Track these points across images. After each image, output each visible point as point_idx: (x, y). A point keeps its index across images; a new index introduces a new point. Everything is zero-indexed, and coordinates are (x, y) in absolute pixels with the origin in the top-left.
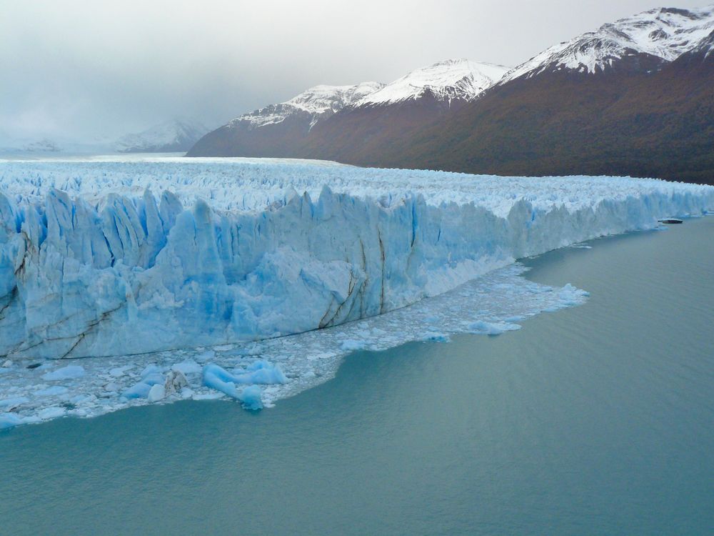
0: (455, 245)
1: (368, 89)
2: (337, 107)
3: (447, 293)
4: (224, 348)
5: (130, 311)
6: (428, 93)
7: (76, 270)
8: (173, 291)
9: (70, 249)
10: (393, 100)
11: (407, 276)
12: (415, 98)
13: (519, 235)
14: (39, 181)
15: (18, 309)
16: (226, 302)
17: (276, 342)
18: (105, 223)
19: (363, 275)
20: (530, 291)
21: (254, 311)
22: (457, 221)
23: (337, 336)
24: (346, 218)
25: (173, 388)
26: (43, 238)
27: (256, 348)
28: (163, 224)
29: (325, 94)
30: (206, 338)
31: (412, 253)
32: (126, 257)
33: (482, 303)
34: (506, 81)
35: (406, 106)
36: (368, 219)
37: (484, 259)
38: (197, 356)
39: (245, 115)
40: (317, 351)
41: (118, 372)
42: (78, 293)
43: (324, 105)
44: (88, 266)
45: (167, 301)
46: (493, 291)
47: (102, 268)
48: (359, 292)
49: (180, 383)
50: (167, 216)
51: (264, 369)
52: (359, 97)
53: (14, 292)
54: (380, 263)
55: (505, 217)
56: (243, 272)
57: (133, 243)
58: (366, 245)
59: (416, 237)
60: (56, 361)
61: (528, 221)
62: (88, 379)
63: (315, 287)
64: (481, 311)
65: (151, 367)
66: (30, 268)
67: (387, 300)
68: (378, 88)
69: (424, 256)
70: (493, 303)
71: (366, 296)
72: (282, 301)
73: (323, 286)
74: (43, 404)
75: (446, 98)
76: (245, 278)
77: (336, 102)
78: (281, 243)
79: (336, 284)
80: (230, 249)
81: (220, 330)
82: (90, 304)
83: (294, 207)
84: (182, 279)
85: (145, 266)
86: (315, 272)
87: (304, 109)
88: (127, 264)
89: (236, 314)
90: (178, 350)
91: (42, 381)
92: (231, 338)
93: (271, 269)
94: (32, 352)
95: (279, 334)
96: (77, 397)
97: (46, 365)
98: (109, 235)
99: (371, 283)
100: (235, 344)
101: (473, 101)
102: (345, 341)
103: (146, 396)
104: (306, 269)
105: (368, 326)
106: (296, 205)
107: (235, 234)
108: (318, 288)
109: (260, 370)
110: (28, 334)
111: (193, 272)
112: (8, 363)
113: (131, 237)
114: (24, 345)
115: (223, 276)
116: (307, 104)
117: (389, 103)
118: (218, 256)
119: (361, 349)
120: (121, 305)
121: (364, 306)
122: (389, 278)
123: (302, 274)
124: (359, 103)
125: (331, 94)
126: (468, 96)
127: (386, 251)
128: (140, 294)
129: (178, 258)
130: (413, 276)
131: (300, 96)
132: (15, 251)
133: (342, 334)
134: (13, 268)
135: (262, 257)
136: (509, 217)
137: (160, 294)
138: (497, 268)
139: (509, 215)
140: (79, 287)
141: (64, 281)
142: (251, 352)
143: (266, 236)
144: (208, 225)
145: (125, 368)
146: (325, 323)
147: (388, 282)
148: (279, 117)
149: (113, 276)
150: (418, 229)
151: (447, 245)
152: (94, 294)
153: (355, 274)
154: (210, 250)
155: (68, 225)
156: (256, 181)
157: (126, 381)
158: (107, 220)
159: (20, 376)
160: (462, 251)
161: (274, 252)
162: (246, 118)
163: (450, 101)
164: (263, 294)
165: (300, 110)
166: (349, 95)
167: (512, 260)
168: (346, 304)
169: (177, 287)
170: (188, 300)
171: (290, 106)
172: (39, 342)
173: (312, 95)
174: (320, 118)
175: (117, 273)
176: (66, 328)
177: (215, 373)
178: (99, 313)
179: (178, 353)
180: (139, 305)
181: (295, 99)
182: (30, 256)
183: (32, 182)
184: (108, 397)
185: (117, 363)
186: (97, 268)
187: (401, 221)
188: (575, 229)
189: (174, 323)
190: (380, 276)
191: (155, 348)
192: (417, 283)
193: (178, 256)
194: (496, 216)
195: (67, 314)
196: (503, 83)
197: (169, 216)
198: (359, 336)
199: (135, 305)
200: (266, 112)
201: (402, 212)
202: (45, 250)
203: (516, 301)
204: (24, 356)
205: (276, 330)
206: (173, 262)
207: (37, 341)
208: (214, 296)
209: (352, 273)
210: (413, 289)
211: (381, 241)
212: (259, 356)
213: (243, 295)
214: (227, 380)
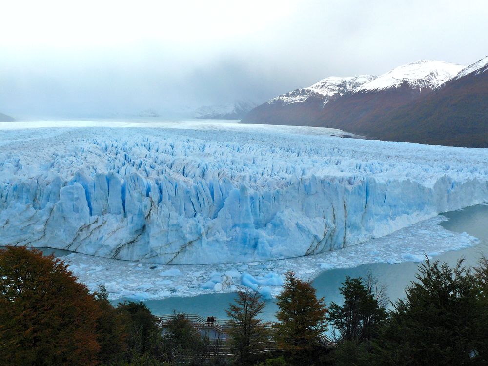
0: (395, 206)
1: (364, 80)
2: (342, 92)
3: (387, 236)
4: (253, 264)
5: (203, 241)
6: (405, 84)
7: (176, 218)
8: (226, 232)
9: (173, 207)
10: (381, 88)
11: (361, 226)
12: (396, 87)
13: (442, 198)
14: (149, 146)
15: (145, 236)
16: (255, 239)
17: (283, 262)
18: (192, 194)
19: (333, 226)
20: (441, 236)
21: (269, 244)
22: (397, 191)
23: (318, 260)
24: (324, 194)
25: (226, 285)
26: (160, 200)
27: (271, 266)
28: (222, 195)
29: (334, 83)
30: (243, 258)
31: (365, 212)
32: (202, 212)
33: (411, 243)
34: (460, 76)
35: (390, 93)
36: (337, 194)
37: (415, 214)
38: (239, 268)
39: (280, 96)
40: (305, 269)
41: (198, 274)
42: (176, 230)
43: (334, 90)
44: (182, 216)
45: (223, 237)
46: (417, 235)
47: (190, 218)
48: (331, 235)
49: (229, 283)
50: (225, 191)
51: (273, 278)
52: (358, 85)
53: (144, 228)
54: (344, 219)
55: (432, 187)
56: (265, 222)
57: (206, 205)
58: (336, 208)
59: (368, 202)
60: (164, 266)
61: (449, 189)
62: (183, 277)
63: (304, 232)
64: (409, 249)
65: (215, 273)
66: (154, 216)
67: (347, 240)
68: (371, 79)
69: (373, 213)
70: (418, 243)
71: (334, 238)
72: (285, 240)
73: (309, 231)
74: (161, 288)
75: (418, 87)
76: (266, 225)
77: (342, 89)
78: (286, 207)
79: (316, 231)
80: (258, 209)
81: (250, 254)
82: (182, 237)
83: (295, 187)
84: (231, 225)
85: (212, 217)
86: (305, 224)
87: (320, 93)
88: (203, 216)
89: (259, 246)
90: (227, 263)
91: (159, 276)
92: (256, 258)
93: (280, 221)
94: (152, 260)
95: (283, 257)
96: (178, 286)
97: (160, 268)
98: (194, 200)
99: (337, 230)
100: (259, 262)
101: (436, 90)
102: (322, 264)
103: (212, 289)
104: (300, 222)
105: (336, 255)
106: (296, 186)
107: (261, 201)
108: (306, 233)
109: (271, 278)
110: (150, 251)
111: (237, 222)
112: (140, 265)
113: (205, 201)
114: (147, 256)
115: (253, 225)
116: (322, 89)
117: (378, 90)
118: (251, 213)
119: (331, 269)
120: (198, 238)
121: (333, 244)
122: (349, 227)
123: (297, 224)
124: (358, 90)
125: (339, 83)
126: (433, 86)
127: (347, 212)
128: (209, 232)
129: (229, 215)
130: (365, 226)
131: (318, 84)
132: (146, 207)
133: (321, 259)
134: (144, 216)
135: (275, 214)
136: (435, 187)
137: (219, 233)
138: (424, 219)
139: (435, 186)
140: (178, 227)
141: (170, 224)
142: (268, 267)
143: (278, 203)
144: (246, 197)
145: (201, 272)
146: (309, 252)
147: (348, 230)
148: (303, 98)
149: (195, 223)
150: (369, 198)
151: (390, 206)
152: (185, 232)
153: (328, 225)
154: (247, 211)
155: (173, 194)
156: (282, 150)
157: (202, 280)
158: (193, 192)
159: (148, 272)
160: (400, 209)
161: (282, 212)
162: (281, 98)
163: (420, 89)
164: (275, 235)
165: (317, 93)
166: (351, 83)
167: (435, 214)
168: (322, 242)
169: (228, 230)
170: (234, 237)
171: (311, 90)
172: (155, 255)
173: (326, 83)
174: (331, 99)
175: (197, 221)
176: (169, 249)
177: (248, 278)
178: (187, 242)
179: (227, 265)
180: (208, 238)
181: (314, 86)
182: (153, 210)
183: (145, 146)
184: (193, 287)
185: (196, 269)
186: (187, 217)
187: (359, 194)
188: (484, 193)
189: (226, 248)
190: (344, 226)
191: (215, 262)
192: (367, 230)
193: (230, 213)
194: (425, 187)
195: (171, 241)
196: (458, 78)
197: (226, 190)
198: (331, 261)
199: (206, 238)
200: (294, 94)
201: (359, 189)
202: (161, 207)
203: (432, 242)
204: (147, 262)
205: (281, 255)
206: (227, 216)
207: (155, 254)
208: (248, 236)
209: (326, 225)
210: (365, 233)
211: (345, 206)
212: (272, 269)
213: (264, 235)
214: (254, 282)
